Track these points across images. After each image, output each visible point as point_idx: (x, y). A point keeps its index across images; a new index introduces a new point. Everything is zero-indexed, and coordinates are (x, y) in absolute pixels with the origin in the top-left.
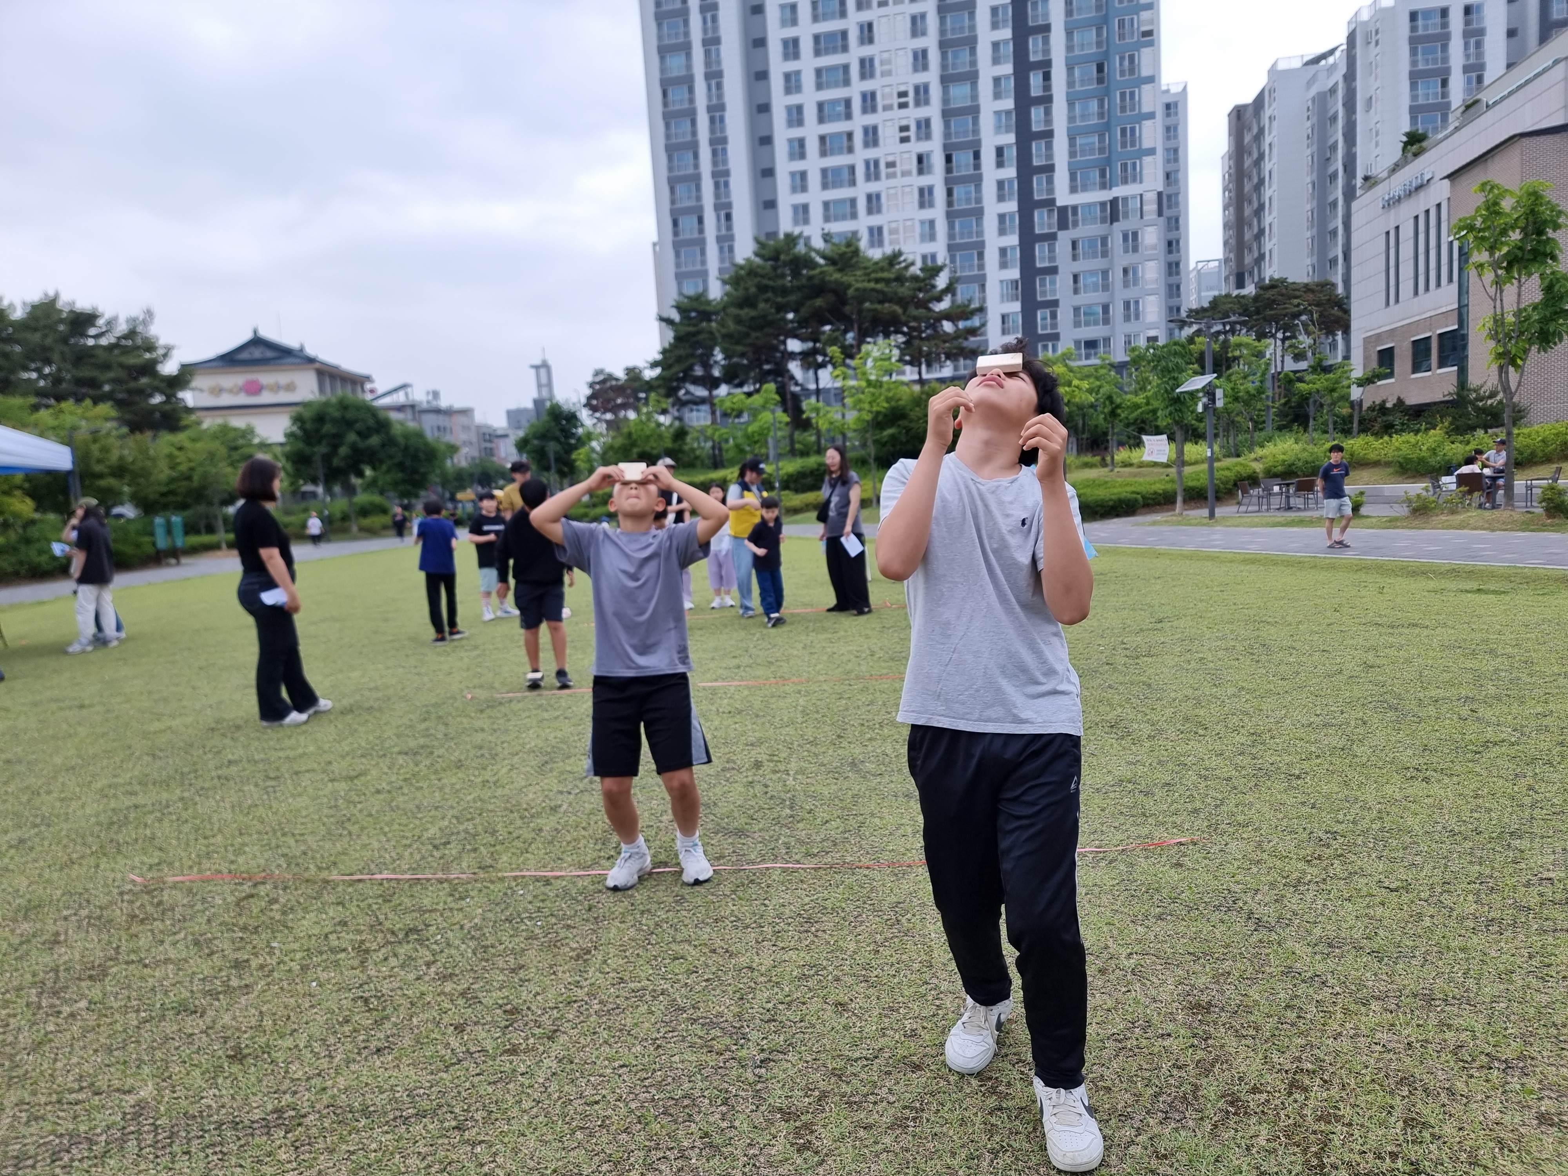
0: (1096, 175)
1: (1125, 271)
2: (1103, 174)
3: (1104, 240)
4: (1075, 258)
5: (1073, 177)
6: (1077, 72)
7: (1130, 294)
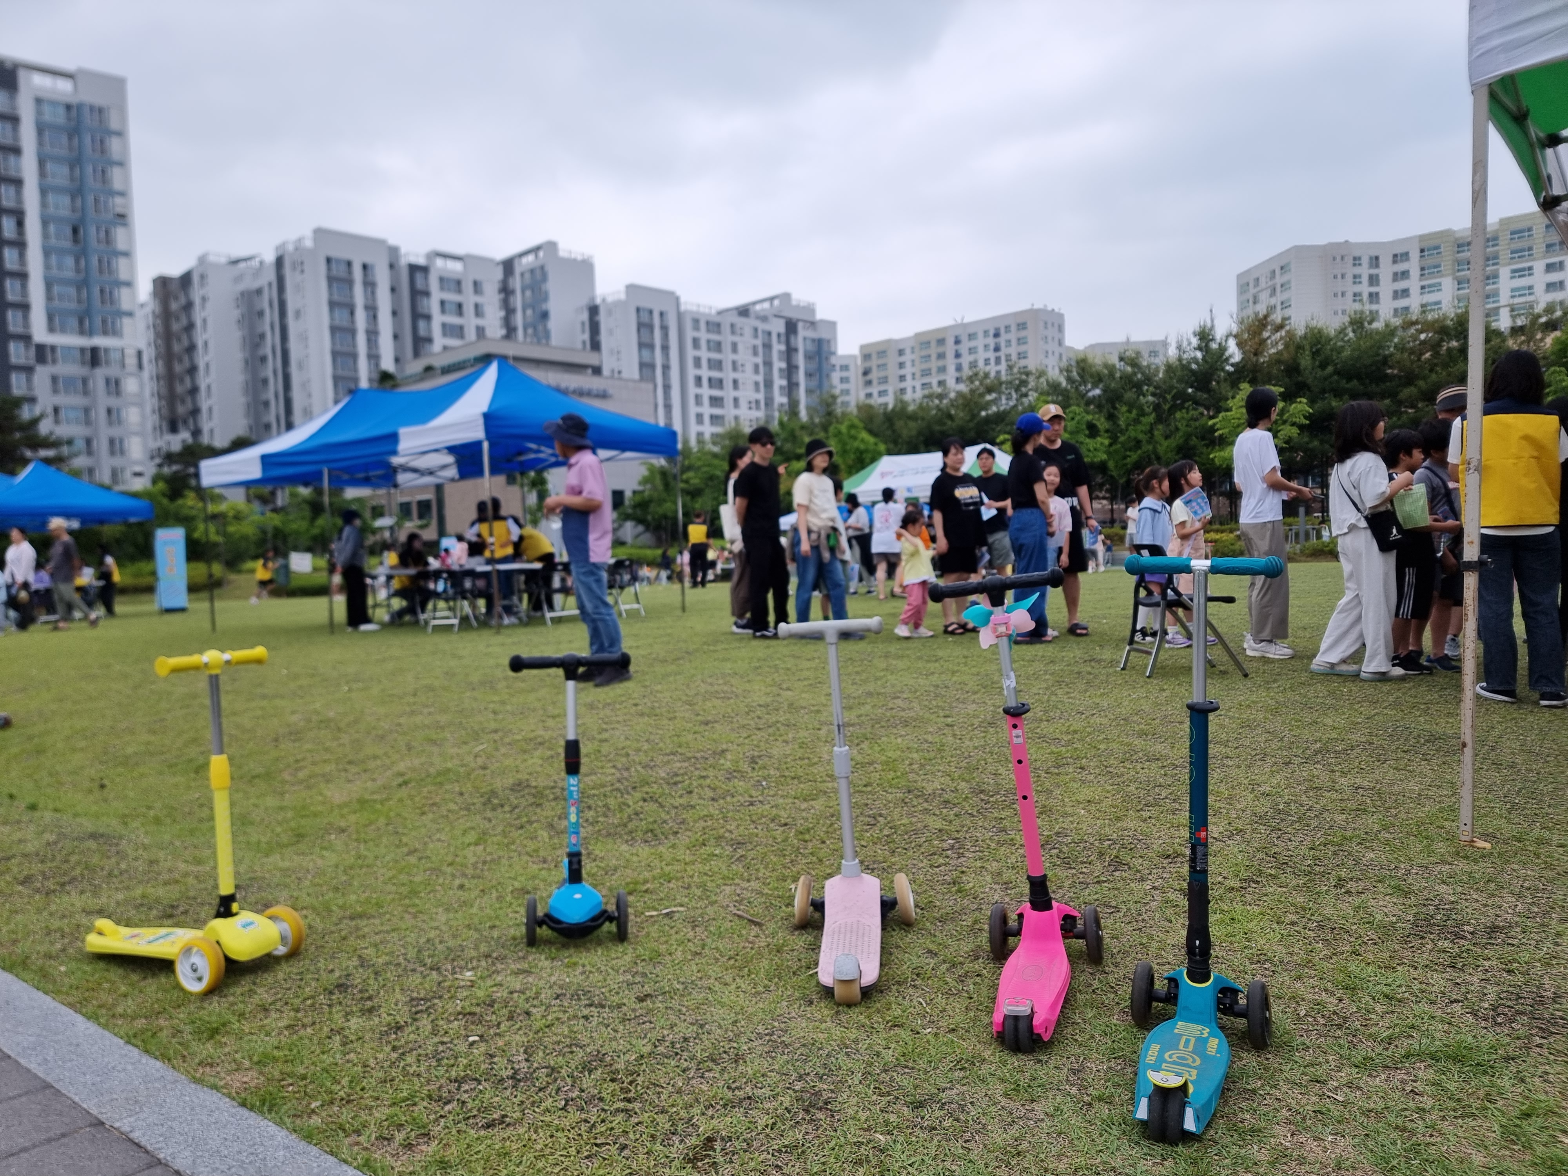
0: (74, 322)
1: (109, 411)
2: (81, 322)
3: (85, 381)
4: (55, 391)
5: (50, 318)
6: (52, 228)
7: (115, 432)
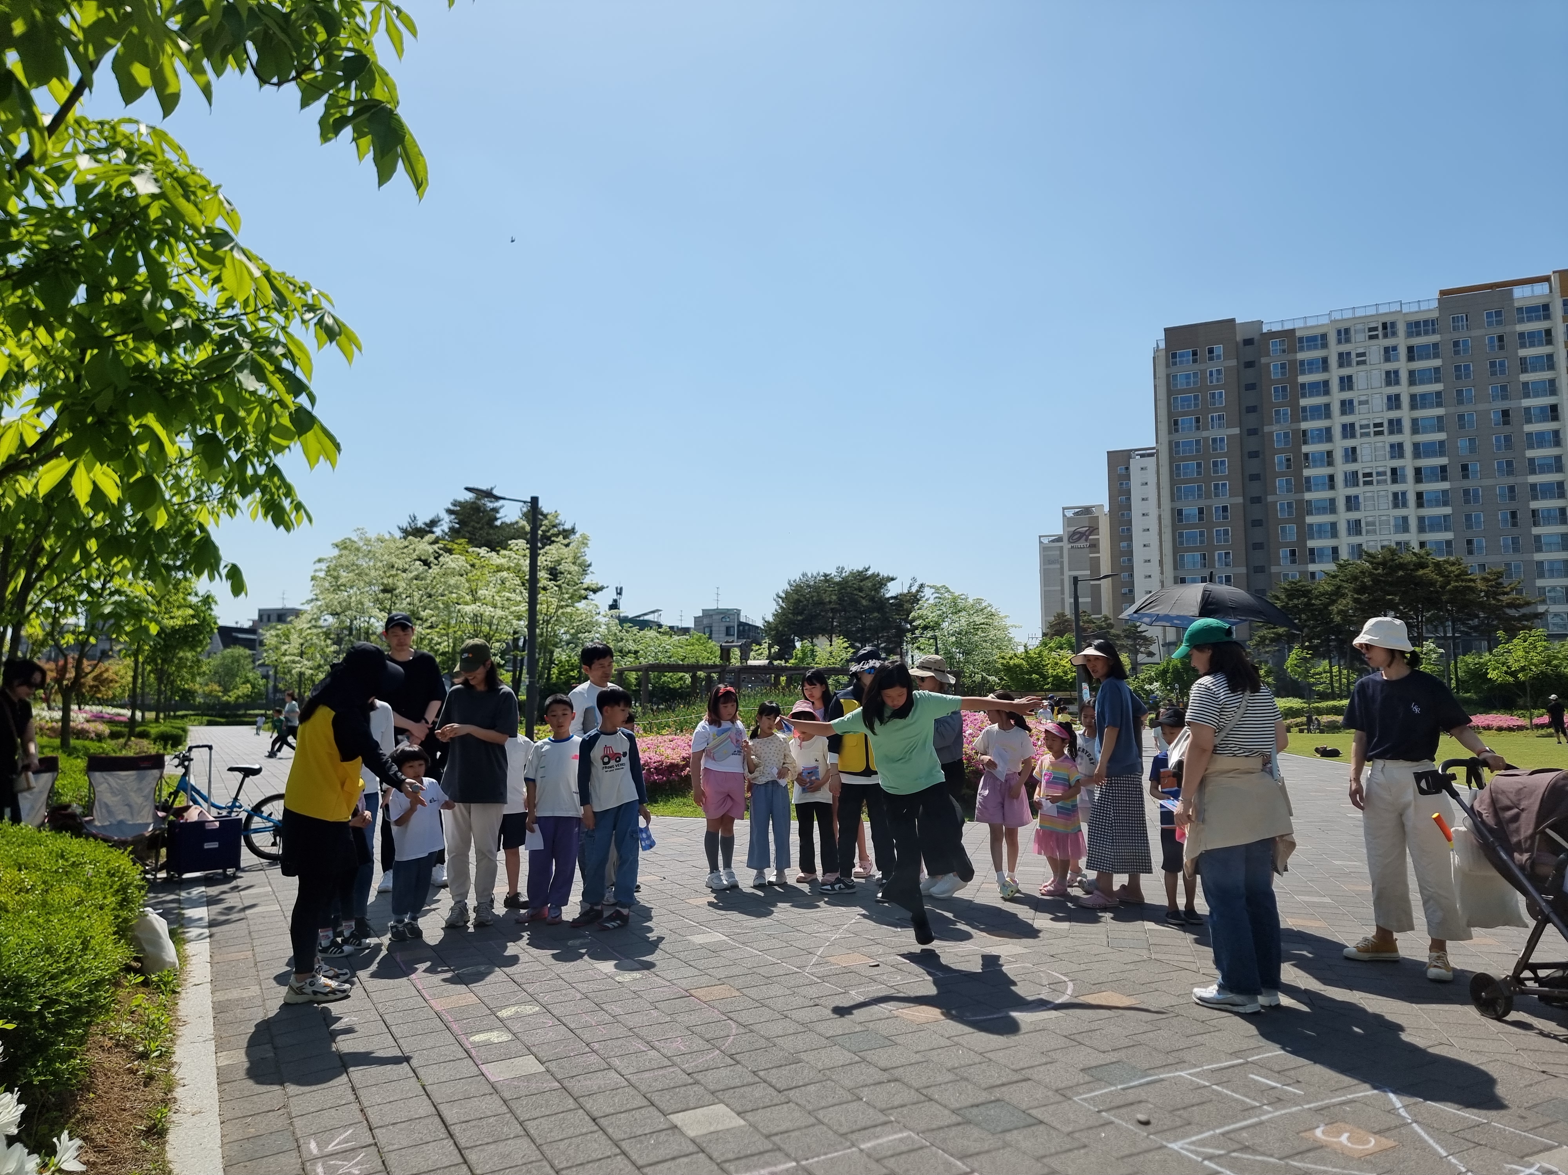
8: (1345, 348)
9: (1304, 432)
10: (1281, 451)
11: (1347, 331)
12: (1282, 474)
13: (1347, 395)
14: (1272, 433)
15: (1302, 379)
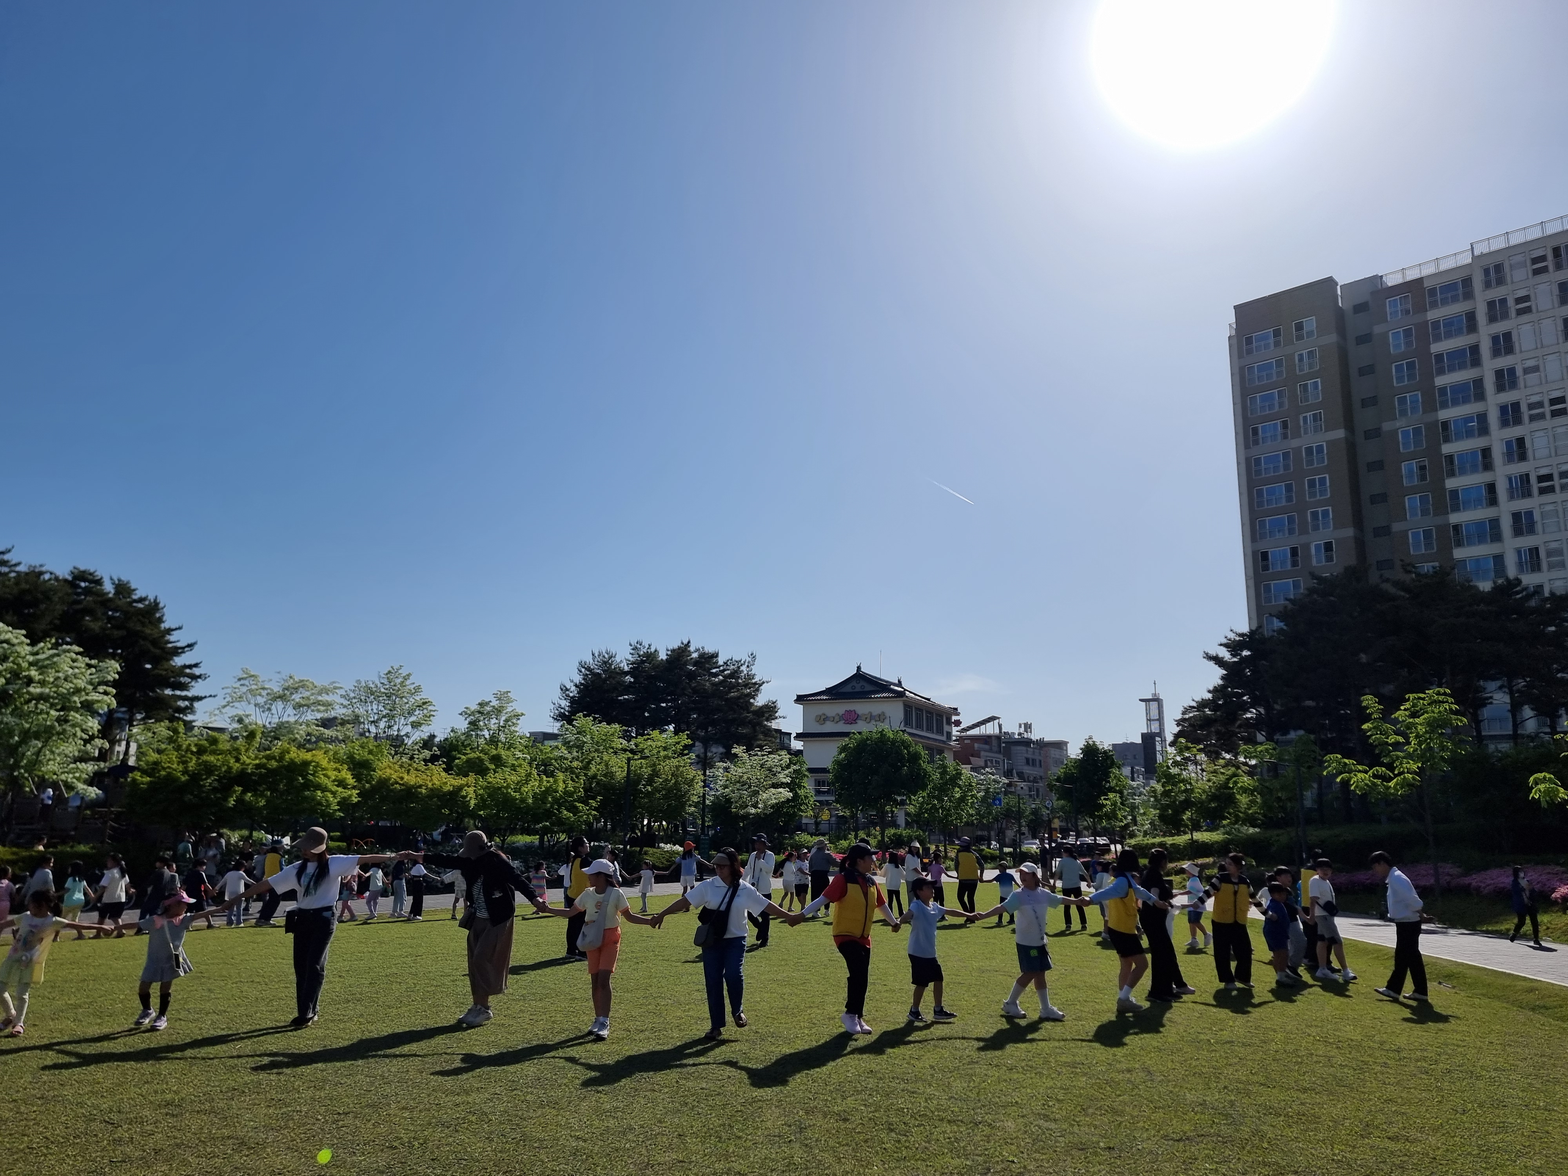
8: (1496, 293)
9: (1445, 425)
10: (1411, 457)
11: (1499, 268)
12: (1413, 490)
13: (1503, 362)
14: (1395, 432)
15: (1436, 348)
